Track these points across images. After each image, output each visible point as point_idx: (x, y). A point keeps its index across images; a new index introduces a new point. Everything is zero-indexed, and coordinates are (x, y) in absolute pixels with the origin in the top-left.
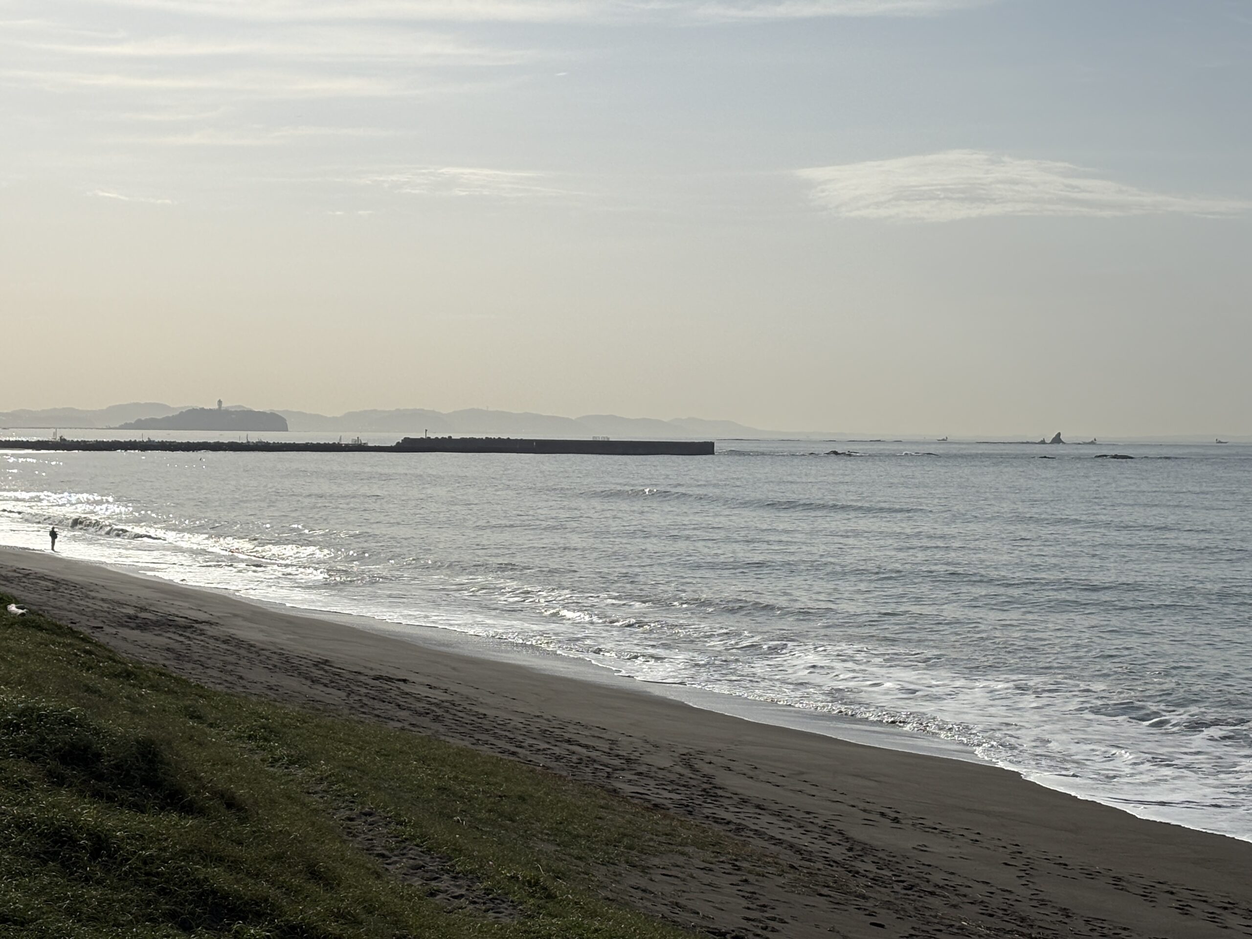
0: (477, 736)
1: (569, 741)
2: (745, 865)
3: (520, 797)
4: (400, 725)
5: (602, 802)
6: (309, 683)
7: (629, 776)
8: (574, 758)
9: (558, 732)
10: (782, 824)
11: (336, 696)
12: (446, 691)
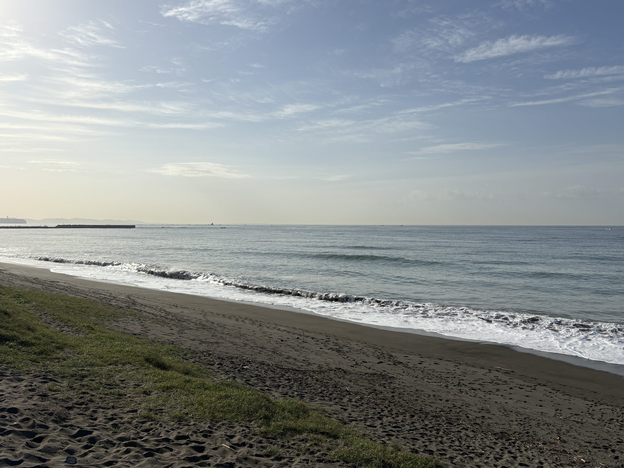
0: (77, 294)
1: (100, 294)
2: (141, 319)
3: (87, 307)
4: (56, 292)
5: (107, 307)
6: (32, 283)
7: (114, 301)
8: (101, 298)
9: (97, 292)
10: (151, 309)
11: (39, 286)
12: (69, 284)
